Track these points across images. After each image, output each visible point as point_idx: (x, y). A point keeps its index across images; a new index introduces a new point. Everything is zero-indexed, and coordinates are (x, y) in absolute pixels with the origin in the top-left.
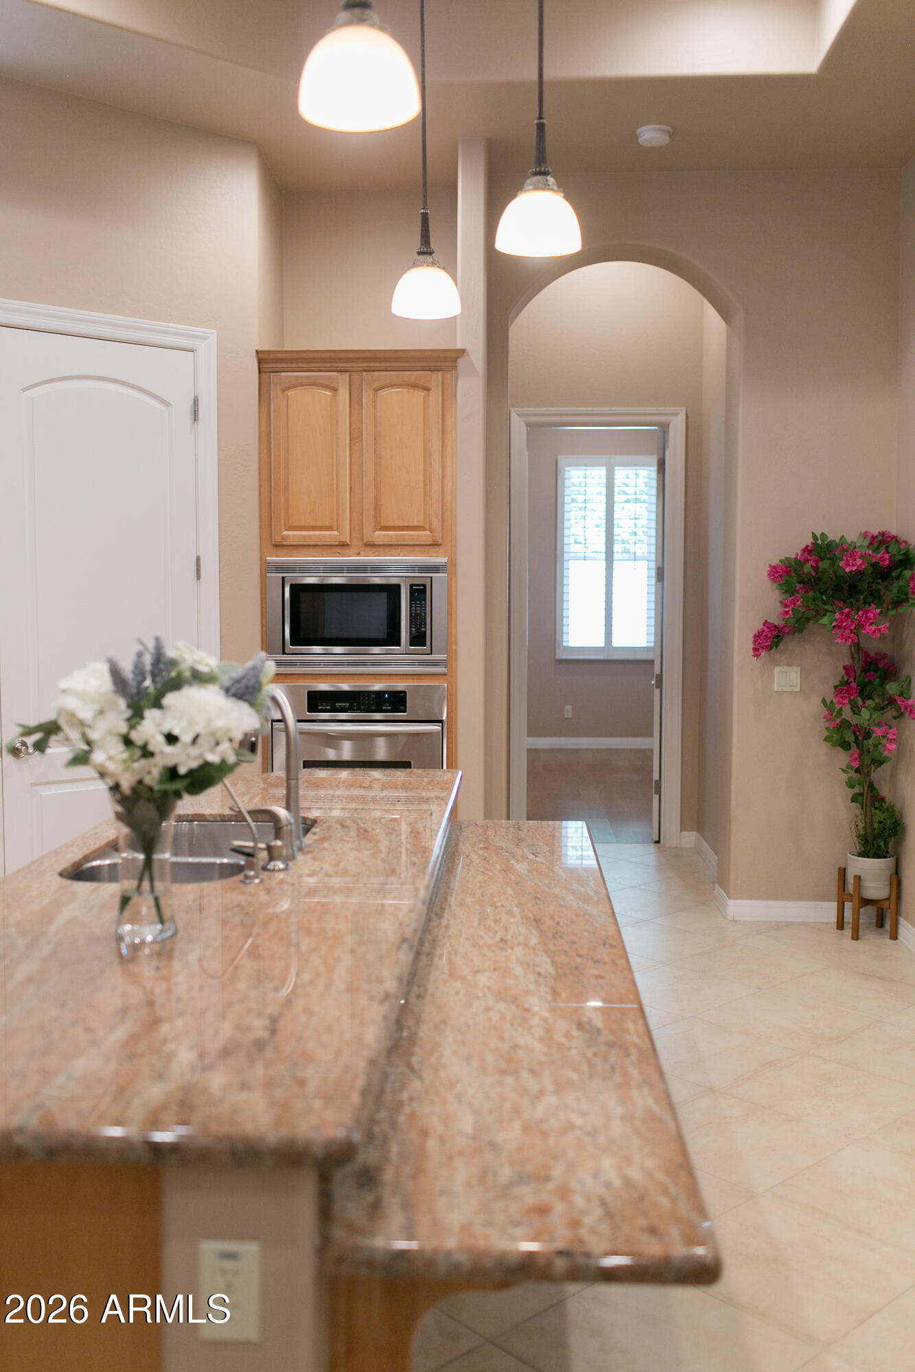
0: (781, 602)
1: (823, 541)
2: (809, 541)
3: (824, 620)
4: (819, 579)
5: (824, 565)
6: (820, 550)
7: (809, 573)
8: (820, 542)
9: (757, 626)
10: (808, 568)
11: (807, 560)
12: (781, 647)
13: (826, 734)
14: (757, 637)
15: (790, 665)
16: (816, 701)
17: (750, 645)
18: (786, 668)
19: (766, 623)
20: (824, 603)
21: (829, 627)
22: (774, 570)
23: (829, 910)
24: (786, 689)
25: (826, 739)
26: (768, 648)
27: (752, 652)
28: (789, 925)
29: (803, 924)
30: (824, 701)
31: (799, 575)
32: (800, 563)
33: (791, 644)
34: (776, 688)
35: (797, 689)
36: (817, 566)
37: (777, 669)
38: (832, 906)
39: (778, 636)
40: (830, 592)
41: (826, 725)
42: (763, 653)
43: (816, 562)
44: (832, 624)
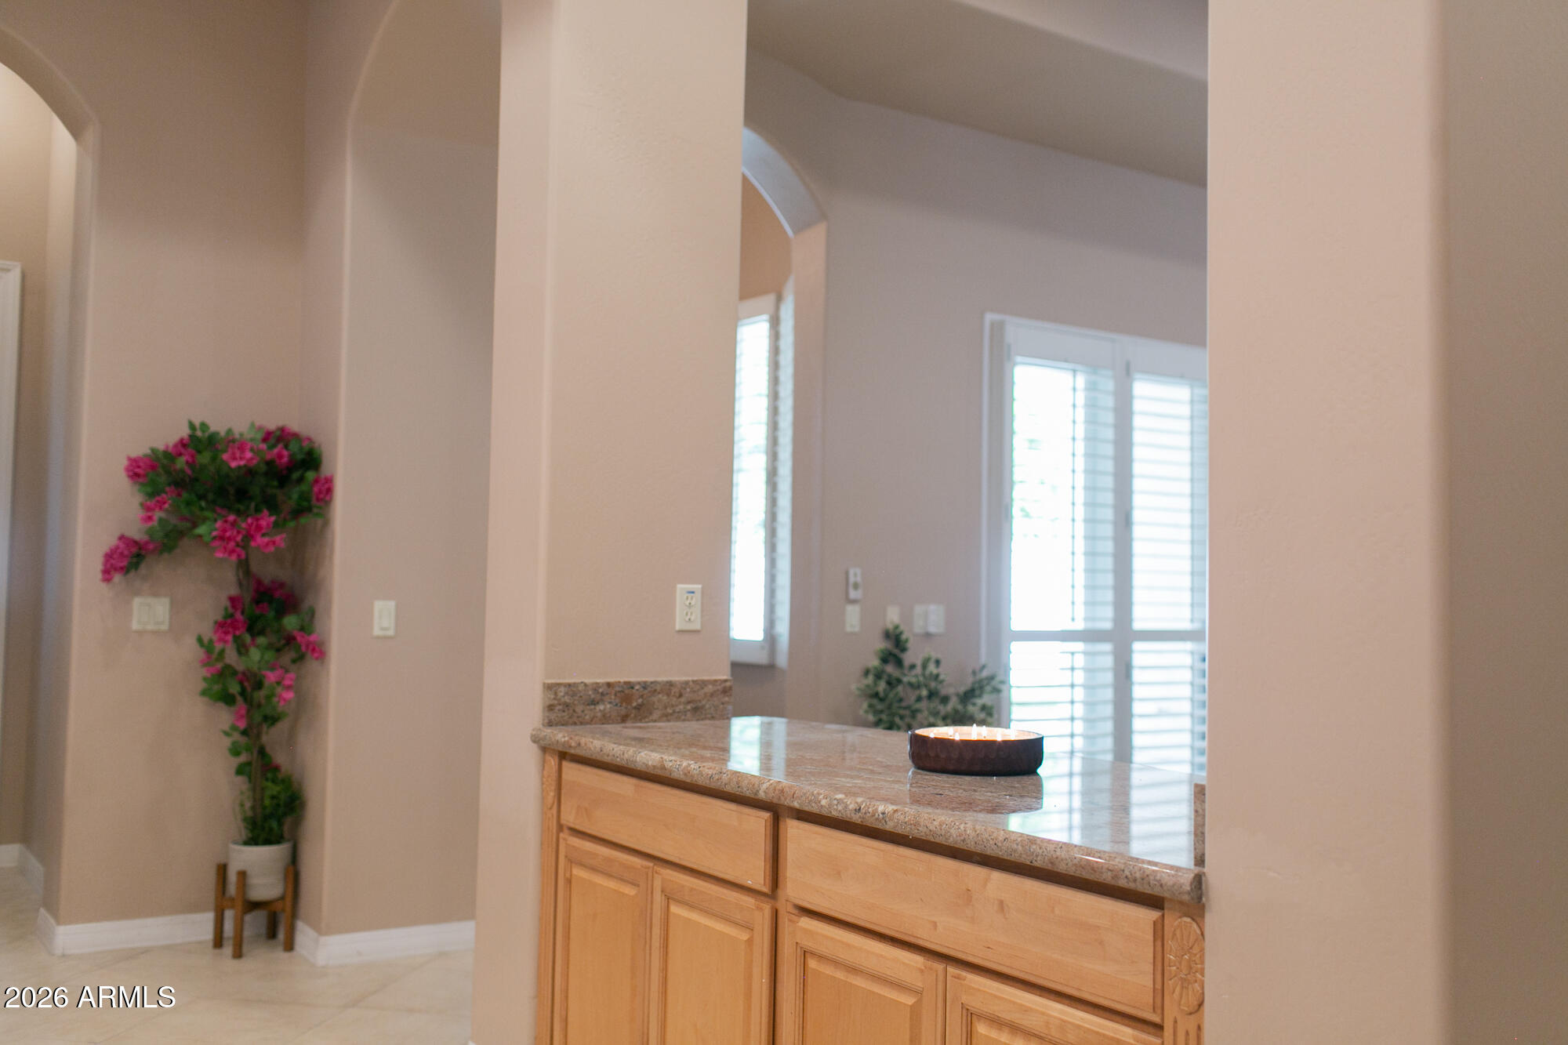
0: (142, 505)
1: (203, 432)
2: (184, 432)
3: (201, 530)
4: (197, 480)
5: (204, 458)
6: (200, 442)
7: (182, 471)
8: (199, 433)
9: (107, 541)
10: (181, 462)
11: (180, 454)
12: (143, 569)
13: (202, 685)
14: (109, 556)
15: (156, 595)
16: (190, 642)
17: (98, 565)
18: (150, 600)
19: (122, 538)
20: (202, 509)
21: (207, 539)
22: (134, 464)
23: (203, 924)
24: (149, 627)
25: (204, 693)
26: (125, 570)
27: (100, 576)
28: (146, 951)
29: (168, 948)
30: (200, 640)
31: (168, 473)
32: (171, 455)
33: (158, 567)
34: (135, 626)
35: (165, 627)
36: (194, 462)
37: (137, 601)
38: (207, 919)
39: (138, 555)
40: (211, 496)
41: (204, 672)
42: (117, 578)
43: (193, 456)
44: (210, 533)
